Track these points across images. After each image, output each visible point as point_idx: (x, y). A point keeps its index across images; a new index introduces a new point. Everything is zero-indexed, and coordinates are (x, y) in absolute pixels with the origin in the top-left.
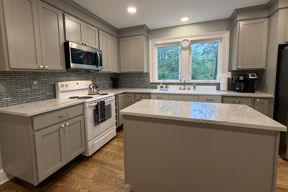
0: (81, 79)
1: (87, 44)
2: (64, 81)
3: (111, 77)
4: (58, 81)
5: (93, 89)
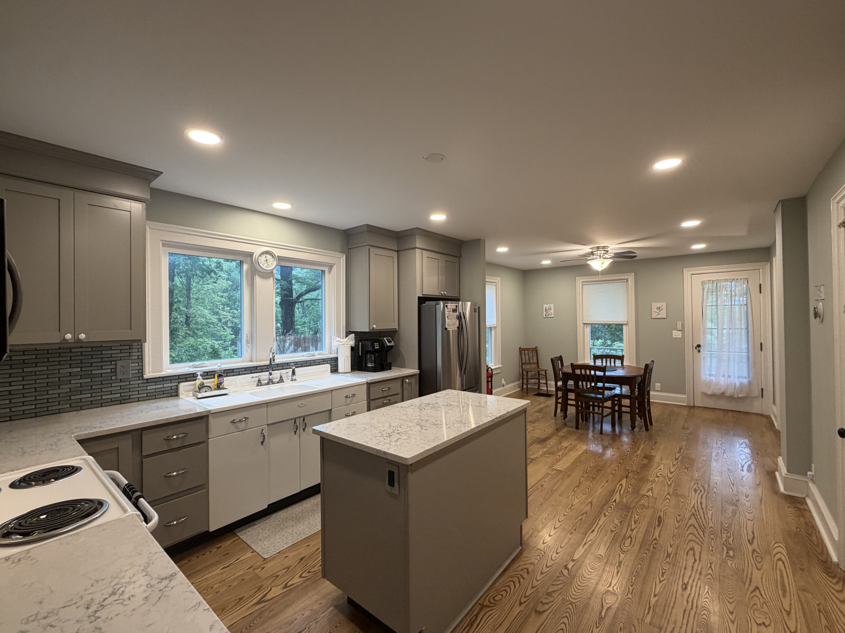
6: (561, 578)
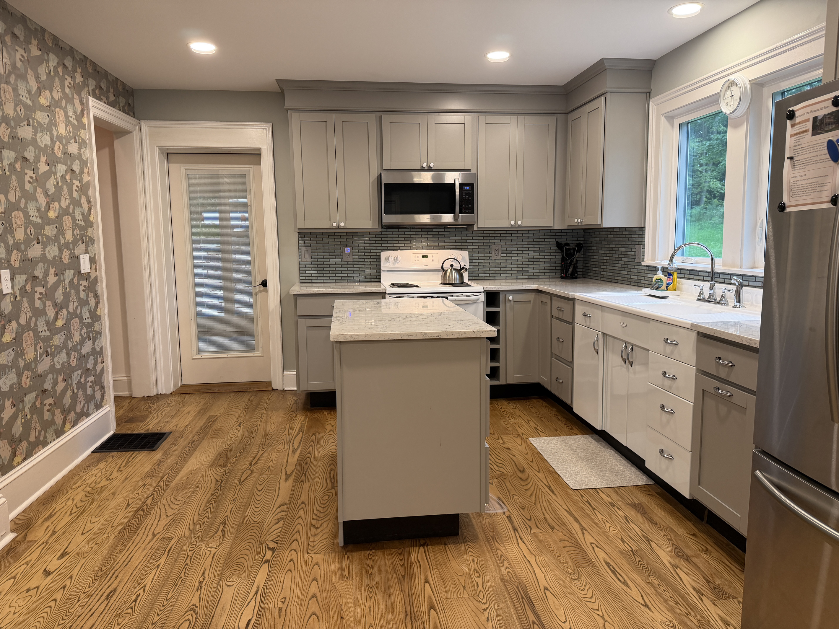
0: (444, 246)
1: (432, 165)
2: (399, 249)
3: (557, 242)
4: (388, 249)
5: (451, 270)
6: (274, 537)
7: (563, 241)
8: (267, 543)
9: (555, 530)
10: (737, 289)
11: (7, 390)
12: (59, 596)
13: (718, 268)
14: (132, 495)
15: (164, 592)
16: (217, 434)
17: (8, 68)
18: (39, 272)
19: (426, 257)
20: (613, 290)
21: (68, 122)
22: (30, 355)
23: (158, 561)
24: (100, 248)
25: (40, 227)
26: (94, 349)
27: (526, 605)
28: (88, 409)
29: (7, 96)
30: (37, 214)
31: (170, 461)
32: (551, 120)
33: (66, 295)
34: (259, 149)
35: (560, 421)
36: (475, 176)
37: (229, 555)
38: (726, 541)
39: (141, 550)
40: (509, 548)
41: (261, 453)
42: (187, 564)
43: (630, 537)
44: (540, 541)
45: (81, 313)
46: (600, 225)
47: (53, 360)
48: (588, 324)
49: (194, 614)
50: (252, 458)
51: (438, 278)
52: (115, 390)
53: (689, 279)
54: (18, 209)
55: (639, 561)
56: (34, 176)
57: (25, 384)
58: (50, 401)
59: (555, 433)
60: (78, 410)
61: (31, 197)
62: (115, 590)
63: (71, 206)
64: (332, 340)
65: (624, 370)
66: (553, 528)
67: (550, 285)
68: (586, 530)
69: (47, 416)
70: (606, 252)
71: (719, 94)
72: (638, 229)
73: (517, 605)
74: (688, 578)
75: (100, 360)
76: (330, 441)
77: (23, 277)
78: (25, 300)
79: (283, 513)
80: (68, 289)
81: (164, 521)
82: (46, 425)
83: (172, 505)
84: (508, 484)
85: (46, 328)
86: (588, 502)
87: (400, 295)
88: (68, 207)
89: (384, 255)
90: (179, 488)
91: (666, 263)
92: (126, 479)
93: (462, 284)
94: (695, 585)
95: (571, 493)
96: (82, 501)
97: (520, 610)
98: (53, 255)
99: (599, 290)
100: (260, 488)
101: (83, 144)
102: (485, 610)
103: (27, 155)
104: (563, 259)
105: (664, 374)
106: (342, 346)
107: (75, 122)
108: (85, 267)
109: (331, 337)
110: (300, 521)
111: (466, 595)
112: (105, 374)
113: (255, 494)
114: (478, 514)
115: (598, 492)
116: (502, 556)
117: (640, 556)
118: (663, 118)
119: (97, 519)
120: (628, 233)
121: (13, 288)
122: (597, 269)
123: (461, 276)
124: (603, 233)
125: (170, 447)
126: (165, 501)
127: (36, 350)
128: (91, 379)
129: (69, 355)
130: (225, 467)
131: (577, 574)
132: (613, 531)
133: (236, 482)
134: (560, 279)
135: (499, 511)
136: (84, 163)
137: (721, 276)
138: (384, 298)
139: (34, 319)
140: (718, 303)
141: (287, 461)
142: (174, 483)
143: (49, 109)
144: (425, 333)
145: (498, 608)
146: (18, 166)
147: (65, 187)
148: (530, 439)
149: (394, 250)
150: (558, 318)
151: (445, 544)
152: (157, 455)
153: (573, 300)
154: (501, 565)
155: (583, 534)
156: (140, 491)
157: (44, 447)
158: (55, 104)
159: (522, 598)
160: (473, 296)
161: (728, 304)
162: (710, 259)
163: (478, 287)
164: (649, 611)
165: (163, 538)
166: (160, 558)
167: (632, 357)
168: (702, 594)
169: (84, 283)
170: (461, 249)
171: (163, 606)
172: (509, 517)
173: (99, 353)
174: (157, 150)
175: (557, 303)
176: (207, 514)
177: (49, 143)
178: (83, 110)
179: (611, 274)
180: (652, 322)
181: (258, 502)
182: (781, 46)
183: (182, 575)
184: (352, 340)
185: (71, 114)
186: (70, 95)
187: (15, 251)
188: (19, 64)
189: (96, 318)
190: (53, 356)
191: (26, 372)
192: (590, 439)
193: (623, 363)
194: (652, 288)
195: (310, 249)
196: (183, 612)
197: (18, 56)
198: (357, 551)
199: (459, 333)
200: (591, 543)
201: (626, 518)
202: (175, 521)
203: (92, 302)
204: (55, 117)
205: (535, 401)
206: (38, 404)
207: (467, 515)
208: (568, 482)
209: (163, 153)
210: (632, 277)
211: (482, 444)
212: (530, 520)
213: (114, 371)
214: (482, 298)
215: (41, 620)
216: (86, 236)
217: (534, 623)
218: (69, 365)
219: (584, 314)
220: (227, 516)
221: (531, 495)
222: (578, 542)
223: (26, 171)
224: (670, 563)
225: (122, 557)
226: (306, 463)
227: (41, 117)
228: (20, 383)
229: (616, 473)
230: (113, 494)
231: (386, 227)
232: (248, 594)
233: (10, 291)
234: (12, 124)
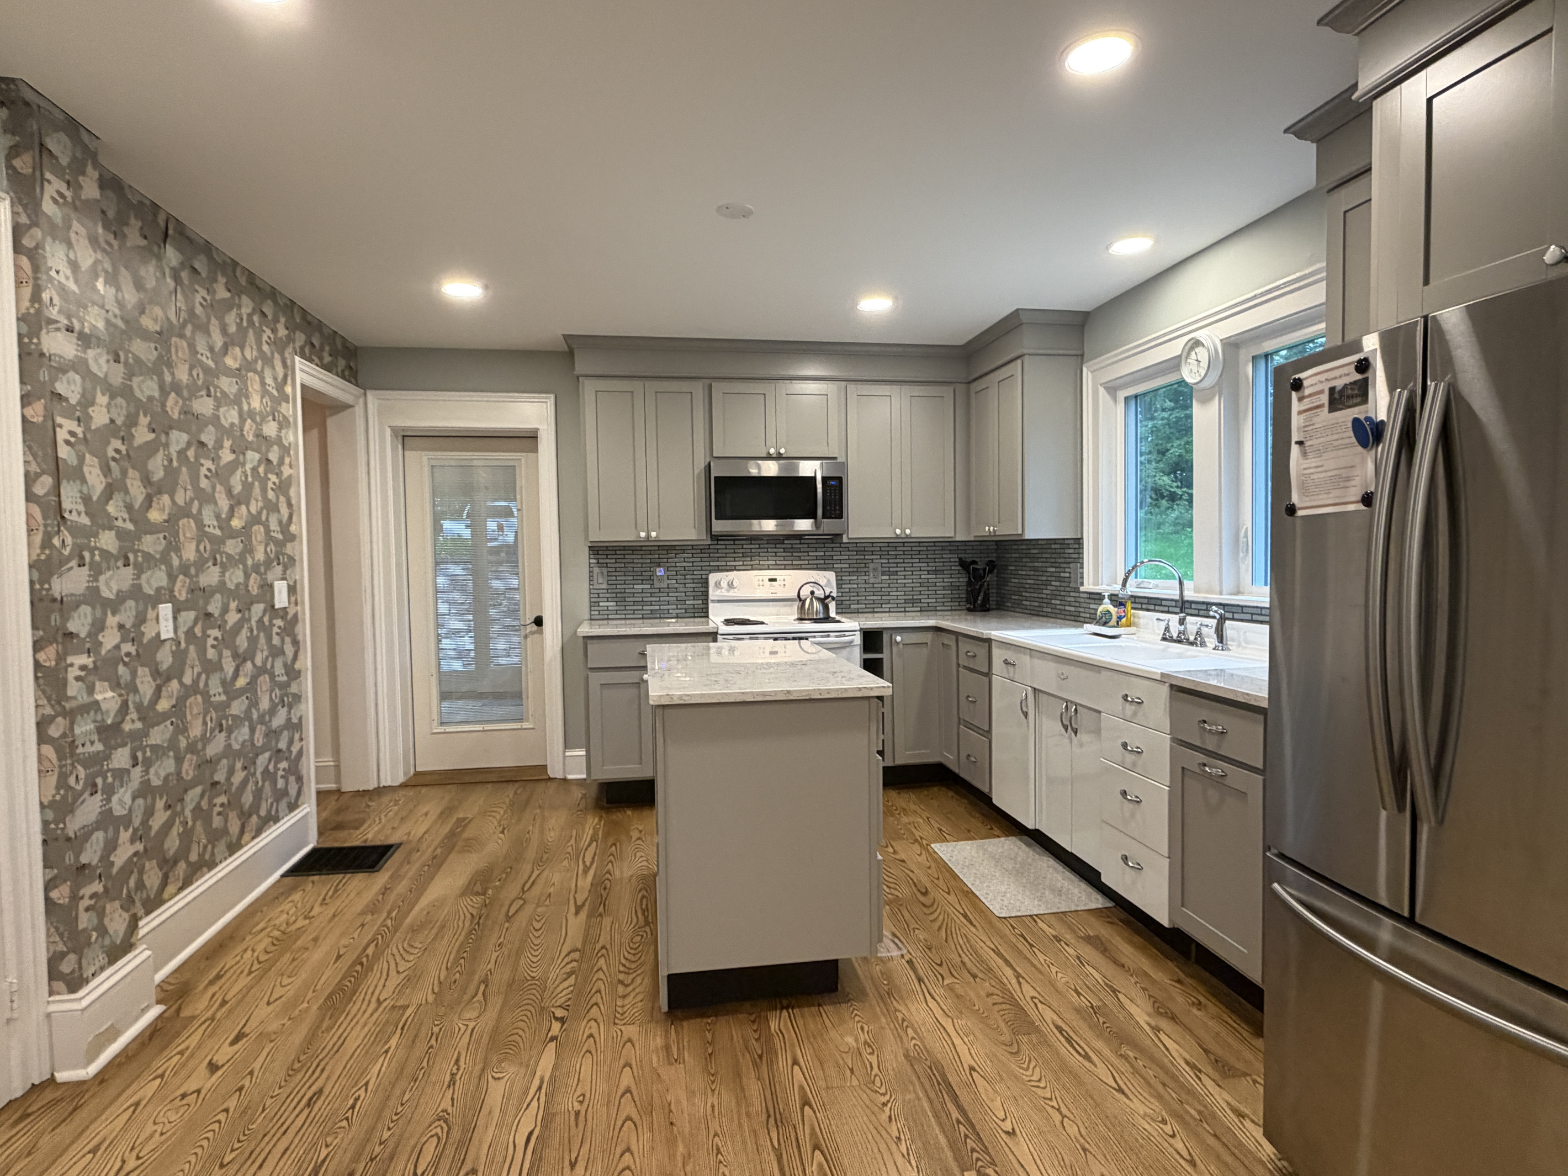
1: (782, 451)
2: (735, 569)
3: (960, 559)
4: (718, 569)
5: (811, 600)
6: (563, 1000)
7: (968, 558)
8: (553, 1009)
9: (978, 980)
10: (1218, 624)
11: (160, 783)
12: (232, 1103)
13: (1189, 595)
14: (344, 941)
15: (397, 1092)
16: (470, 846)
17: (183, 315)
18: (214, 607)
19: (775, 580)
20: (1041, 627)
21: (265, 392)
22: (196, 730)
23: (386, 1042)
24: (303, 573)
25: (218, 542)
26: (289, 720)
27: (945, 1096)
28: (277, 811)
29: (180, 354)
30: (215, 523)
31: (401, 887)
32: (947, 391)
33: (253, 640)
34: (536, 431)
35: (973, 817)
36: (844, 466)
37: (495, 1032)
38: (1226, 990)
39: (359, 1027)
40: (913, 1009)
41: (536, 873)
42: (431, 1047)
43: (1088, 988)
44: (958, 997)
45: (273, 667)
46: (1021, 535)
47: (229, 737)
48: (1012, 675)
49: (444, 1126)
50: (523, 881)
51: (793, 611)
52: (317, 782)
53: (1148, 610)
54: (188, 515)
55: (1104, 1023)
56: (213, 468)
57: (187, 774)
58: (223, 799)
59: (968, 835)
60: (263, 813)
61: (207, 498)
62: (320, 1091)
63: (265, 512)
64: (651, 702)
65: (1067, 741)
66: (974, 976)
67: (953, 621)
68: (1023, 978)
69: (217, 822)
70: (1029, 573)
71: (1180, 356)
72: (1072, 542)
73: (932, 1095)
74: (1178, 1047)
75: (297, 736)
76: (638, 855)
77: (192, 615)
78: (192, 648)
79: (575, 964)
80: (255, 632)
81: (394, 980)
82: (215, 836)
83: (405, 955)
84: (906, 914)
85: (221, 690)
86: (1022, 936)
87: (738, 637)
88: (260, 513)
89: (713, 578)
90: (414, 930)
91: (1116, 588)
92: (334, 916)
93: (827, 619)
94: (1188, 1057)
95: (998, 924)
96: (267, 953)
97: (936, 1102)
98: (235, 582)
99: (1024, 628)
100: (537, 926)
101: (284, 423)
102: (885, 1104)
103: (203, 438)
104: (969, 583)
105: (1125, 745)
106: (667, 711)
107: (275, 393)
108: (281, 599)
109: (651, 698)
110: (601, 975)
111: (855, 1083)
112: (304, 759)
113: (531, 935)
114: (865, 959)
115: (1035, 921)
116: (903, 1020)
117: (1104, 1015)
118: (1102, 390)
119: (290, 980)
120: (1058, 546)
121: (176, 630)
122: (1016, 597)
123: (826, 608)
124: (1024, 547)
125: (401, 865)
126: (394, 948)
127: (205, 723)
128: (284, 765)
129: (252, 730)
130: (484, 894)
131: (1015, 1045)
132: (1062, 979)
133: (502, 917)
134: (965, 612)
135: (895, 953)
136: (285, 450)
137: (1193, 606)
138: (715, 640)
139: (204, 676)
140: (1192, 644)
141: (576, 886)
142: (408, 920)
143: (239, 374)
144: (789, 692)
145: (904, 1101)
146: (191, 454)
147: (257, 483)
148: (933, 845)
149: (728, 571)
150: (965, 667)
151: (819, 1005)
152: (381, 878)
153: (989, 641)
154: (902, 1034)
155: (1020, 983)
156: (356, 936)
157: (210, 869)
158: (248, 366)
159: (939, 1084)
160: (845, 636)
161: (1206, 646)
162: (1177, 582)
163: (852, 625)
164: (1125, 1099)
165: (394, 1007)
166: (389, 1038)
167: (1076, 723)
168: (1200, 1071)
169: (279, 622)
170: (825, 569)
171: (396, 1114)
172: (910, 962)
173: (295, 727)
174: (388, 432)
175: (965, 646)
176: (459, 968)
177: (236, 421)
178: (285, 376)
179: (1036, 604)
180: (1104, 673)
181: (536, 948)
182: (1262, 294)
183: (425, 1064)
184: (682, 702)
185: (269, 380)
186: (269, 354)
187: (181, 577)
188: (199, 310)
189: (293, 674)
190: (230, 731)
191: (188, 756)
192: (1019, 843)
193: (1063, 730)
194: (1098, 623)
195: (605, 570)
196: (426, 1124)
197: (198, 299)
198: (687, 1018)
199: (837, 690)
200: (1032, 998)
201: (1078, 958)
202: (411, 980)
203: (289, 650)
204: (246, 386)
205: (936, 789)
206: (204, 805)
207: (849, 960)
208: (991, 908)
209: (396, 436)
210: (1067, 608)
211: (872, 855)
212: (940, 965)
213: (317, 754)
214: (857, 639)
215: (205, 1143)
216: (283, 554)
217: (959, 1122)
218: (253, 744)
219: (1006, 662)
220: (490, 970)
221: (940, 928)
222: (1013, 997)
223: (202, 461)
224: (1149, 1025)
225: (329, 1040)
226: (605, 889)
227: (227, 385)
228: (179, 773)
229: (1059, 893)
230: (315, 940)
231: (716, 538)
232: (526, 1092)
233: (171, 635)
234: (185, 393)
